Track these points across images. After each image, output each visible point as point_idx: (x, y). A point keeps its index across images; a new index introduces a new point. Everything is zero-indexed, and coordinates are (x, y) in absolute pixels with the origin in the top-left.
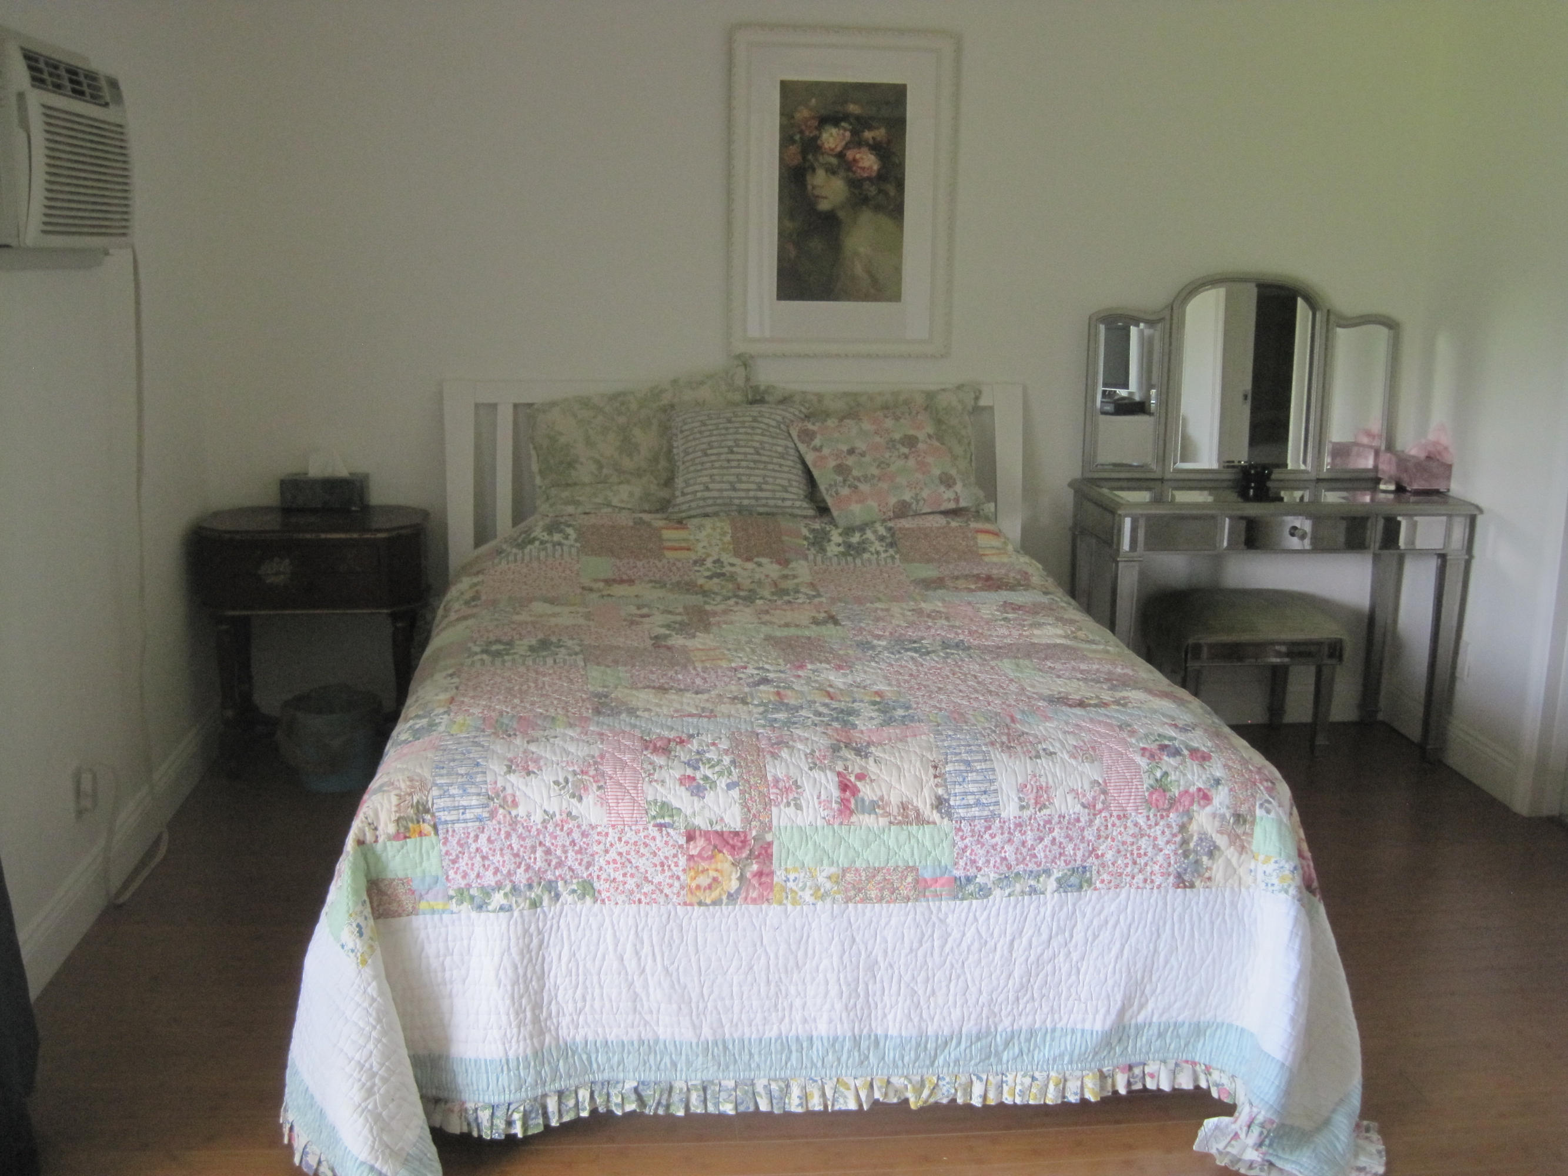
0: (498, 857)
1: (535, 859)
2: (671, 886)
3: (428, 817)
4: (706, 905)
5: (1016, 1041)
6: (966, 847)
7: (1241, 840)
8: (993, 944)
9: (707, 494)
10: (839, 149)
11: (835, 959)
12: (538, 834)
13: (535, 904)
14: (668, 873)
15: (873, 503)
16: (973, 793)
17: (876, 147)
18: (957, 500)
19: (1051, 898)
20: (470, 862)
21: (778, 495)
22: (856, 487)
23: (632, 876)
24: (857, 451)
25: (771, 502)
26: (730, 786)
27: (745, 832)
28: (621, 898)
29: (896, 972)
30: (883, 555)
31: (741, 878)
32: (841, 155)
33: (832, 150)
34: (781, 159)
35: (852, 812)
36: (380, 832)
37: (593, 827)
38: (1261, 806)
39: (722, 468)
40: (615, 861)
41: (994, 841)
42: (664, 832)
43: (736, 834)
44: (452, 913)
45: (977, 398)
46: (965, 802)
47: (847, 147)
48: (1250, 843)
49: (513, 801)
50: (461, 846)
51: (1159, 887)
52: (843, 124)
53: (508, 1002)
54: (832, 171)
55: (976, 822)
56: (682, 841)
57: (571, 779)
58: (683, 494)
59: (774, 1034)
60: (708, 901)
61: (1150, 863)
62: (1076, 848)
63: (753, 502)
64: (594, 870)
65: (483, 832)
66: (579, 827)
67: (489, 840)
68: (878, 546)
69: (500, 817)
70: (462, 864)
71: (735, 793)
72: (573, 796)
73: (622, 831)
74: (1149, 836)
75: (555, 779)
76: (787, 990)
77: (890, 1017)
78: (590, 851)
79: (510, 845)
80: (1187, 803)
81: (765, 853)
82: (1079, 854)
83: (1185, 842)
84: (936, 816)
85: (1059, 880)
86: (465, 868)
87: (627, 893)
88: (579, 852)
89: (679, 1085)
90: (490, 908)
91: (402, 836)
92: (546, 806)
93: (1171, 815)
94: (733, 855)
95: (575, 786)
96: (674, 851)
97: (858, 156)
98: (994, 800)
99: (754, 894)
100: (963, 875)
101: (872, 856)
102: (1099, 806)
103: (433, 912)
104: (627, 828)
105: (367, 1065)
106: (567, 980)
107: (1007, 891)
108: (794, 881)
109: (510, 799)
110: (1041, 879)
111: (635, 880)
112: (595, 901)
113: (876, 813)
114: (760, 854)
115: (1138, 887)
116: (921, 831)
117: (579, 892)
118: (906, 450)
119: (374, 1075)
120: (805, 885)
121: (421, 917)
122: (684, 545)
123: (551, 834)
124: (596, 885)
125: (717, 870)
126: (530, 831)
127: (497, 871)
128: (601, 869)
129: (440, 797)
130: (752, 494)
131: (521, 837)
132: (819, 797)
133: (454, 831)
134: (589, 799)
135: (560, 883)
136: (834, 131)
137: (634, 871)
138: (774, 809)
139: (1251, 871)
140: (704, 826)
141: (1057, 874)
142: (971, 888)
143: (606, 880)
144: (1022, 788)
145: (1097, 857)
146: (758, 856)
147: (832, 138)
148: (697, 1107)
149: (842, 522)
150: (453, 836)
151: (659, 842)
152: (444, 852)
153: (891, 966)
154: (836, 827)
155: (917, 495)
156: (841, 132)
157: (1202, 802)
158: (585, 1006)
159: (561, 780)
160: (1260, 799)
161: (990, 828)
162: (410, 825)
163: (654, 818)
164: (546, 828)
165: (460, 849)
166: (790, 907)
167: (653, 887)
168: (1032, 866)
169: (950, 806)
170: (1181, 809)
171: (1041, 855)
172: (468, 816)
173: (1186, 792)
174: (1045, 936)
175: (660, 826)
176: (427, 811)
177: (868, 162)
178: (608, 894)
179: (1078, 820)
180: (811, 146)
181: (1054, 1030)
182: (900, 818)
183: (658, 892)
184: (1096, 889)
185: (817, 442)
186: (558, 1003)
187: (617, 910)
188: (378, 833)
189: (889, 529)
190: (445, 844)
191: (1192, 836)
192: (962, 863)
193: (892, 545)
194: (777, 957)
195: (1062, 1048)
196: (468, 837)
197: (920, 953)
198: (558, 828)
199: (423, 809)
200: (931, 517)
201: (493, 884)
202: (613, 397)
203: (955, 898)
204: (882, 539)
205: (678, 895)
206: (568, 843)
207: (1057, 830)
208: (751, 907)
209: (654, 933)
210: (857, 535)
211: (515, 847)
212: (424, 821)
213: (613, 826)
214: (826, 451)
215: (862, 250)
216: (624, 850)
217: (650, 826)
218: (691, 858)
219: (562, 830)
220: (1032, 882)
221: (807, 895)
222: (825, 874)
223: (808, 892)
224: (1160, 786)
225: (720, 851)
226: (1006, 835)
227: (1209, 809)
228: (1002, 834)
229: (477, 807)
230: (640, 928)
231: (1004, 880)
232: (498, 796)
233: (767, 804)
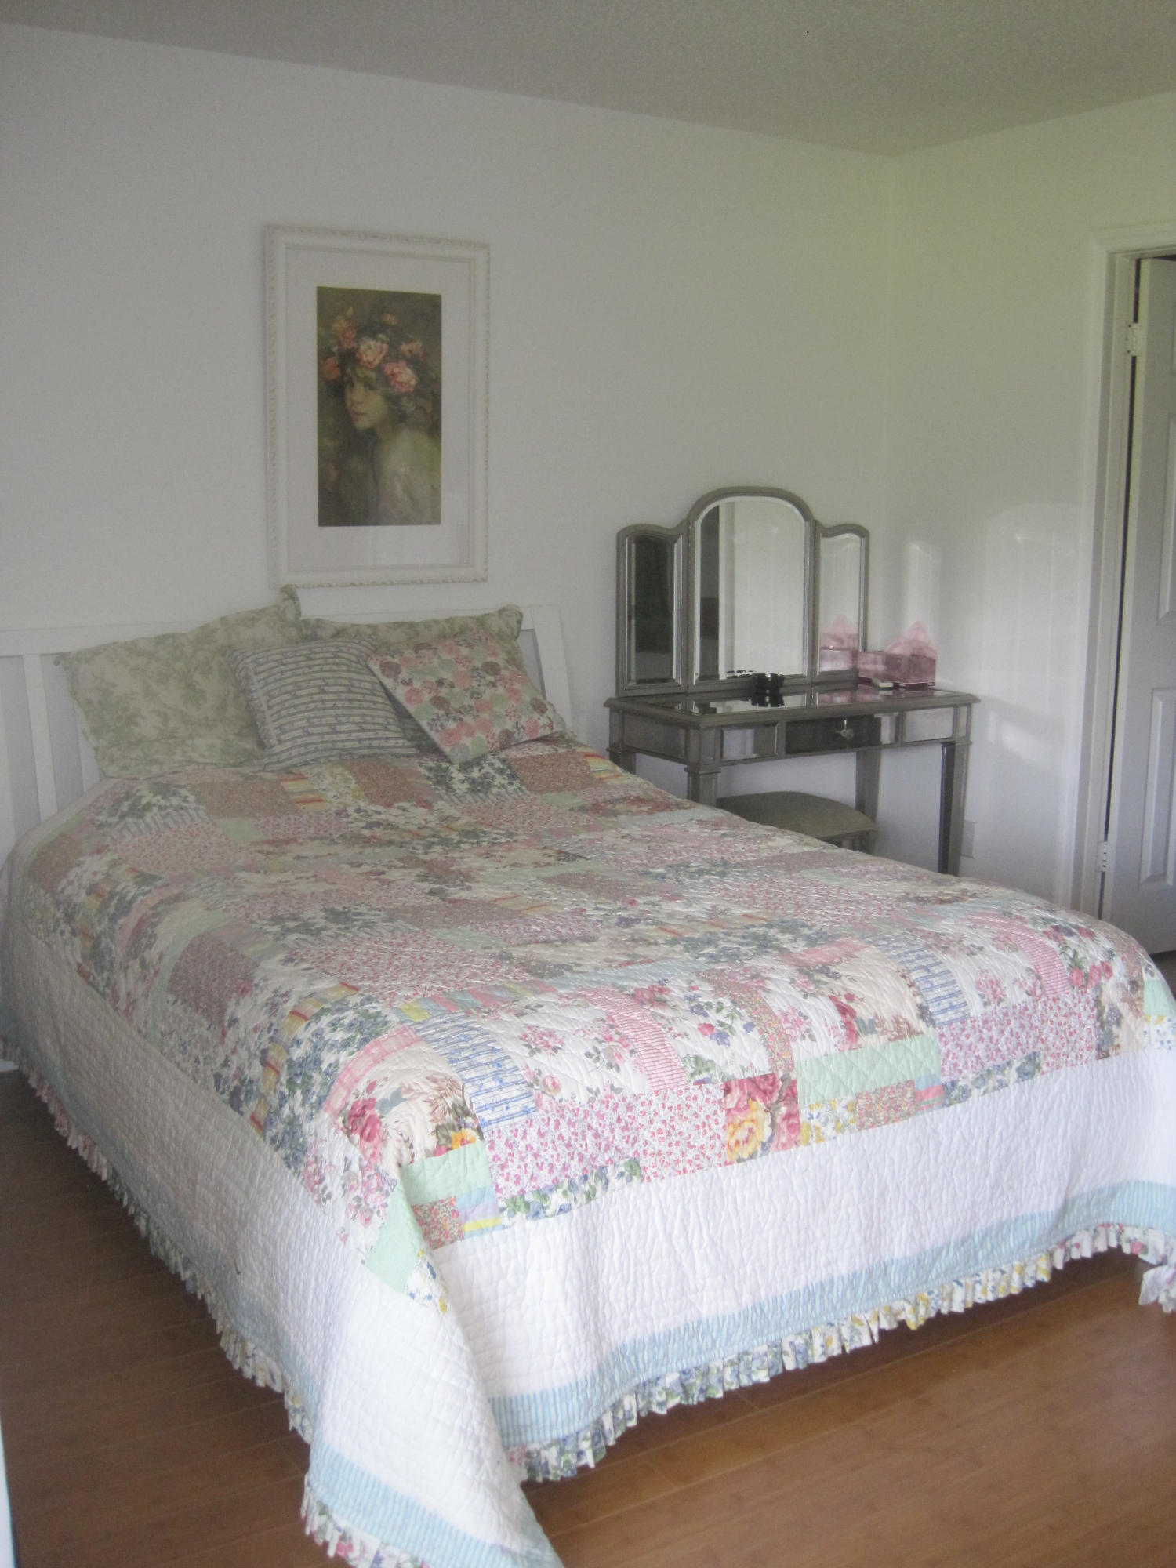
0: (550, 1151)
1: (586, 1145)
2: (713, 1147)
3: (469, 1120)
4: (744, 1160)
5: (988, 1239)
6: (949, 1051)
7: (1136, 1005)
8: (974, 1144)
9: (308, 740)
10: (377, 362)
11: (855, 1191)
12: (585, 1117)
13: (590, 1196)
14: (709, 1134)
15: (480, 735)
16: (944, 998)
17: (414, 362)
18: (551, 725)
19: (1014, 1088)
20: (522, 1164)
21: (381, 734)
22: (461, 720)
23: (677, 1144)
24: (446, 682)
25: (375, 743)
26: (748, 1027)
27: (773, 1074)
28: (667, 1171)
29: (902, 1193)
30: (510, 788)
31: (773, 1125)
32: (379, 369)
33: (370, 363)
34: (320, 373)
35: (857, 1035)
36: (417, 1148)
37: (637, 1098)
38: (1146, 970)
39: (317, 709)
40: (660, 1131)
41: (969, 1041)
42: (704, 1089)
43: (765, 1077)
44: (504, 1227)
45: (519, 622)
46: (941, 1007)
47: (385, 361)
48: (1141, 1006)
49: (554, 1084)
50: (511, 1146)
51: (1086, 1061)
52: (380, 336)
53: (576, 1315)
54: (369, 385)
55: (954, 1025)
56: (720, 1094)
57: (600, 1048)
58: (280, 742)
59: (802, 1285)
60: (745, 1156)
61: (1078, 1040)
62: (1028, 1036)
63: (356, 745)
64: (640, 1146)
65: (531, 1126)
66: (624, 1100)
67: (541, 1134)
68: (499, 780)
69: (546, 1105)
70: (513, 1168)
71: (754, 1034)
72: (610, 1066)
73: (665, 1096)
74: (1075, 1014)
75: (585, 1051)
76: (813, 1234)
77: (896, 1240)
78: (635, 1125)
79: (561, 1135)
80: (1097, 977)
81: (791, 1094)
82: (1031, 1041)
83: (1100, 1014)
84: (920, 1025)
85: (1018, 1069)
86: (517, 1172)
87: (673, 1164)
88: (625, 1129)
89: (717, 1364)
90: (549, 1212)
91: (443, 1148)
92: (587, 1083)
93: (1088, 991)
94: (764, 1101)
95: (609, 1056)
96: (714, 1108)
97: (396, 370)
98: (962, 1001)
99: (784, 1139)
100: (949, 1080)
101: (876, 1079)
102: (1039, 992)
103: (482, 1231)
104: (669, 1092)
105: (469, 1430)
106: (619, 1276)
107: (982, 1090)
108: (818, 1117)
109: (549, 1083)
110: (1006, 1072)
111: (679, 1148)
112: (642, 1181)
113: (876, 1032)
114: (787, 1095)
115: (1072, 1065)
116: (913, 1044)
117: (627, 1173)
118: (491, 678)
119: (477, 1441)
120: (827, 1120)
121: (467, 1241)
122: (311, 796)
123: (598, 1114)
124: (642, 1163)
125: (752, 1121)
126: (576, 1115)
127: (552, 1168)
128: (646, 1143)
129: (477, 1094)
130: (354, 736)
131: (571, 1124)
132: (826, 1025)
133: (499, 1131)
134: (627, 1065)
135: (610, 1168)
136: (372, 343)
137: (678, 1138)
138: (792, 1044)
139: (1145, 1032)
140: (740, 1076)
141: (1016, 1064)
142: (955, 1093)
143: (652, 1154)
144: (978, 985)
145: (1043, 1042)
146: (785, 1099)
147: (371, 350)
148: (732, 1384)
149: (457, 758)
150: (499, 1137)
151: (701, 1102)
152: (491, 1158)
153: (898, 1187)
154: (846, 1052)
155: (517, 723)
156: (379, 344)
157: (1107, 975)
158: (635, 1301)
159: (592, 1051)
160: (1144, 964)
161: (963, 1029)
162: (452, 1133)
163: (692, 1075)
164: (592, 1107)
165: (509, 1151)
166: (814, 1145)
167: (696, 1152)
168: (999, 1061)
169: (931, 1014)
170: (1094, 983)
171: (1004, 1048)
172: (513, 1110)
173: (1094, 967)
174: (1011, 1129)
175: (700, 1083)
176: (467, 1114)
177: (406, 376)
178: (655, 1170)
179: (1026, 1009)
180: (350, 358)
181: (1017, 1219)
182: (895, 1033)
183: (701, 1156)
184: (1043, 1073)
185: (404, 675)
186: (610, 1305)
187: (664, 1185)
188: (413, 1151)
189: (504, 761)
190: (491, 1148)
191: (1104, 1008)
192: (947, 1069)
193: (513, 777)
194: (806, 1201)
195: (1025, 1235)
196: (516, 1135)
197: (920, 1168)
198: (604, 1106)
199: (461, 1112)
200: (534, 746)
201: (550, 1183)
202: (161, 640)
203: (944, 1105)
204: (501, 772)
205: (720, 1155)
206: (614, 1121)
207: (1013, 1021)
208: (782, 1153)
209: (699, 1203)
210: (476, 769)
211: (566, 1136)
212: (466, 1126)
213: (656, 1092)
214: (417, 684)
215: (402, 470)
216: (667, 1118)
217: (691, 1085)
218: (729, 1111)
219: (607, 1107)
220: (1000, 1077)
221: (829, 1131)
222: (843, 1103)
223: (831, 1125)
224: (1076, 965)
225: (754, 1100)
226: (978, 1033)
227: (1112, 981)
228: (975, 1033)
229: (521, 1097)
230: (686, 1200)
231: (982, 1079)
232: (537, 1081)
233: (786, 1040)
